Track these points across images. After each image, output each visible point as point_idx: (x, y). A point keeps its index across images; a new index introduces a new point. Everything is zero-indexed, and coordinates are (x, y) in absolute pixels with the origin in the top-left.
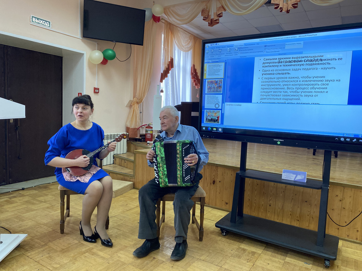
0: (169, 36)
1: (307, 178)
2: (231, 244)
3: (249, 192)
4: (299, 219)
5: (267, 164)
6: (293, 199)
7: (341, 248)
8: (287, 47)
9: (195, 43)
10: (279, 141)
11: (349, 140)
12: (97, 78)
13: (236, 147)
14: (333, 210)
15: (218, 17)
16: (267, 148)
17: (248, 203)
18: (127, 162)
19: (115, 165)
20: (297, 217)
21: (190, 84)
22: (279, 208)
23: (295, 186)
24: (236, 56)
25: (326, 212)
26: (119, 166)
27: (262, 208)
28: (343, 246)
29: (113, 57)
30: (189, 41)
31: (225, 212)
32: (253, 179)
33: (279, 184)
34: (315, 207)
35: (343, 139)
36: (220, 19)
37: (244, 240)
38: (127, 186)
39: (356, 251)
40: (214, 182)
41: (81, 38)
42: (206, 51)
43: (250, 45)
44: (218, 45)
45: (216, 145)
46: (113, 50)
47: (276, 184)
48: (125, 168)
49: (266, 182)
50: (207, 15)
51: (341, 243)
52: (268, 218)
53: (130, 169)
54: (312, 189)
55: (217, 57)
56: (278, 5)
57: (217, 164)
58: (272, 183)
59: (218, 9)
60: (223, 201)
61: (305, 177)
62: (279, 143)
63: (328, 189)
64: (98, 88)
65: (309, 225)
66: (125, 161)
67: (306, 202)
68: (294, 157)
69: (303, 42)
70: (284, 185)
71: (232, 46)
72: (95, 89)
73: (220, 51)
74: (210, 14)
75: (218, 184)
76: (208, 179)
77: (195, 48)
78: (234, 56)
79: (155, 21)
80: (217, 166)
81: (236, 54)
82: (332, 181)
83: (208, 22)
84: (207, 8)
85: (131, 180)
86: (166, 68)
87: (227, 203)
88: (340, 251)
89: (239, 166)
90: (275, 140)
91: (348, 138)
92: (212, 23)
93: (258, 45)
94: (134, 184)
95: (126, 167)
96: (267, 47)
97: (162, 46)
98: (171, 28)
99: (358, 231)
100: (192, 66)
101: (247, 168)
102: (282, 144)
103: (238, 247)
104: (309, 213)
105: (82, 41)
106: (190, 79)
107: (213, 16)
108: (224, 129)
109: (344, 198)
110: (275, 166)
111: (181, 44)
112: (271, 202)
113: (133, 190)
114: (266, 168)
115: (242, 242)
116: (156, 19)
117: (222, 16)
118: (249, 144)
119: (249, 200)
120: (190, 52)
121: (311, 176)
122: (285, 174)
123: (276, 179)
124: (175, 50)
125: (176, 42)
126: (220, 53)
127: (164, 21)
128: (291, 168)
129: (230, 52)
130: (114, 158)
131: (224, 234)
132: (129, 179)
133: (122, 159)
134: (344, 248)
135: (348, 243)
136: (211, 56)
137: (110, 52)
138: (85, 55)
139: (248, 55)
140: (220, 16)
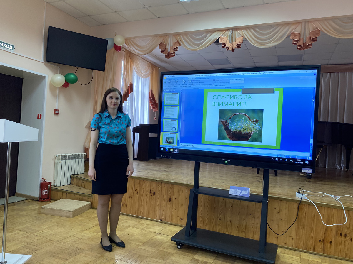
0: (129, 63)
1: (250, 194)
2: (186, 256)
3: (201, 208)
4: (245, 231)
5: (217, 182)
6: (239, 212)
7: (279, 255)
8: (231, 82)
9: (153, 70)
10: (227, 161)
11: (282, 160)
12: (57, 100)
13: (190, 167)
14: (272, 221)
15: (173, 50)
16: (217, 167)
17: (201, 218)
18: (84, 182)
19: (72, 186)
20: (244, 229)
21: (148, 107)
22: (228, 222)
23: (241, 201)
24: (190, 87)
25: (267, 223)
26: (76, 187)
27: (213, 222)
28: (281, 252)
29: (75, 81)
30: (148, 68)
31: (180, 227)
32: (205, 195)
33: (227, 199)
34: (258, 219)
35: (277, 159)
36: (176, 52)
37: (198, 252)
38: (85, 206)
39: (292, 256)
40: (170, 200)
41: (44, 62)
42: (164, 82)
43: (201, 79)
44: (174, 77)
45: (172, 165)
46: (74, 74)
47: (225, 199)
48: (82, 188)
49: (216, 198)
50: (164, 48)
51: (279, 250)
52: (218, 231)
53: (88, 189)
54: (255, 203)
55: (173, 87)
56: (225, 44)
57: (173, 183)
58: (222, 199)
59: (174, 44)
60: (178, 217)
61: (248, 193)
62: (226, 162)
63: (267, 202)
64: (59, 109)
65: (253, 235)
66: (84, 181)
67: (250, 215)
68: (240, 176)
69: (244, 78)
70: (231, 200)
71: (187, 78)
72: (55, 110)
73: (176, 82)
74: (167, 48)
75: (174, 201)
76: (164, 197)
77: (153, 76)
78: (188, 87)
79: (117, 50)
80: (173, 184)
81: (190, 85)
82: (271, 196)
83: (165, 55)
84: (164, 42)
85: (89, 199)
86: (126, 93)
87: (182, 219)
88: (279, 257)
89: (193, 184)
90: (223, 160)
91: (281, 158)
92: (169, 55)
93: (208, 79)
94: (92, 204)
95: (84, 187)
96: (215, 81)
97: (122, 72)
98: (130, 56)
99: (293, 239)
100: (150, 91)
101: (200, 185)
102: (229, 163)
103: (192, 258)
104: (253, 225)
105: (45, 65)
106: (148, 103)
107: (169, 49)
108: (179, 150)
109: (281, 210)
110: (224, 183)
111: (140, 71)
112: (221, 216)
113: (91, 210)
114: (216, 185)
115: (196, 254)
116: (118, 48)
117: (177, 50)
118: (201, 163)
119: (202, 215)
120: (148, 78)
121: (254, 191)
122: (232, 190)
123: (224, 194)
124: (134, 76)
125: (136, 69)
126: (176, 84)
127: (124, 50)
128: (237, 185)
129: (185, 84)
130: (71, 179)
131: (179, 247)
132: (87, 199)
133: (79, 179)
134: (282, 254)
135: (286, 250)
136: (169, 86)
137: (72, 76)
138: (47, 78)
139: (200, 87)
140: (176, 49)
